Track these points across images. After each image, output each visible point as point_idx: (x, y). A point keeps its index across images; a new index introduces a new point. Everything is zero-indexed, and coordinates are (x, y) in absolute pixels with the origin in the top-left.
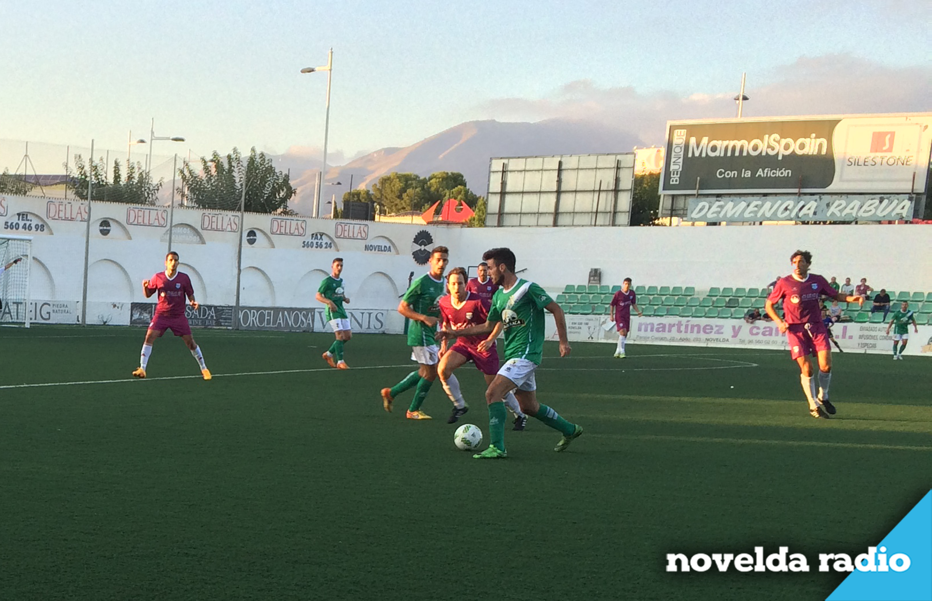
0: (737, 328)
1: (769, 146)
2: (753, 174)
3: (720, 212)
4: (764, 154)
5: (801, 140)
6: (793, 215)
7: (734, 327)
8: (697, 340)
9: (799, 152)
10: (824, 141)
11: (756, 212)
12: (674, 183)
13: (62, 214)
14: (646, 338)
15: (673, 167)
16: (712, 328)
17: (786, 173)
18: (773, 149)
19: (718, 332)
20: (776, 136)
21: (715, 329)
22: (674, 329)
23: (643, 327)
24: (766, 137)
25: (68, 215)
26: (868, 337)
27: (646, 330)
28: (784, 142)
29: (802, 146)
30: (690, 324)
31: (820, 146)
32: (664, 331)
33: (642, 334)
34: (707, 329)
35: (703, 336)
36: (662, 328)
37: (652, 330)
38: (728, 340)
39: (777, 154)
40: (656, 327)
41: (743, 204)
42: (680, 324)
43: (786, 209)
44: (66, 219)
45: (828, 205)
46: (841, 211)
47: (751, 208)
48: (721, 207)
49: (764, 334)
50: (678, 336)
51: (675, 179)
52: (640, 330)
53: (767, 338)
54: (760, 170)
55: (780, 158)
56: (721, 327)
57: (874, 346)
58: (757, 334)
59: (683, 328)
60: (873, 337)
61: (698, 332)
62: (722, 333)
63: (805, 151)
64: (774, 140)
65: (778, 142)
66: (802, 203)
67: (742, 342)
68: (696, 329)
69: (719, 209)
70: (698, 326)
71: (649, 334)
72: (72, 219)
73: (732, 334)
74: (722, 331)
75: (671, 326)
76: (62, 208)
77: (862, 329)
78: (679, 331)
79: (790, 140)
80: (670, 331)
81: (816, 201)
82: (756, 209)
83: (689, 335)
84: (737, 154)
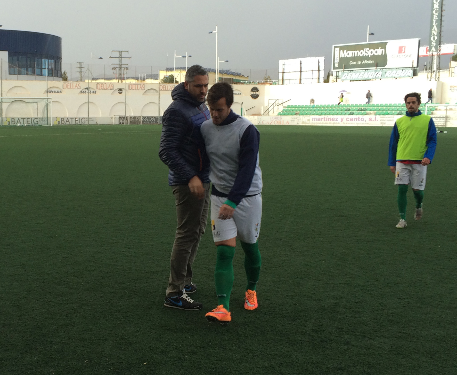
0: (342, 118)
1: (366, 52)
2: (361, 62)
3: (351, 77)
4: (364, 55)
5: (376, 50)
6: (374, 77)
7: (341, 118)
8: (330, 123)
9: (376, 54)
10: (383, 50)
11: (362, 76)
12: (336, 67)
13: (102, 88)
14: (315, 123)
15: (335, 61)
16: (334, 119)
17: (372, 62)
18: (367, 53)
19: (336, 120)
20: (368, 49)
21: (336, 119)
22: (323, 120)
23: (313, 119)
24: (365, 49)
25: (105, 88)
26: (383, 120)
27: (314, 120)
28: (370, 50)
29: (376, 52)
30: (328, 118)
31: (382, 51)
32: (320, 120)
33: (313, 122)
34: (333, 119)
35: (332, 122)
36: (319, 119)
37: (316, 120)
38: (339, 123)
39: (369, 55)
40: (317, 119)
41: (358, 73)
42: (324, 118)
43: (372, 75)
44: (104, 89)
45: (385, 73)
46: (390, 75)
47: (361, 75)
48: (351, 75)
49: (350, 120)
50: (324, 122)
51: (337, 66)
52: (312, 120)
53: (352, 122)
54: (364, 61)
55: (370, 56)
56: (337, 118)
57: (385, 123)
58: (348, 120)
59: (326, 119)
60: (384, 120)
61: (330, 120)
62: (338, 121)
63: (378, 54)
64: (367, 50)
65: (369, 51)
66: (377, 72)
67: (344, 123)
68: (329, 119)
69: (351, 76)
70: (330, 118)
71: (315, 122)
72: (106, 89)
73: (341, 121)
74: (337, 120)
75: (322, 119)
76: (102, 85)
77: (381, 117)
78: (324, 120)
79: (372, 50)
80: (322, 120)
81: (381, 71)
82: (363, 75)
83: (327, 122)
84: (356, 56)
